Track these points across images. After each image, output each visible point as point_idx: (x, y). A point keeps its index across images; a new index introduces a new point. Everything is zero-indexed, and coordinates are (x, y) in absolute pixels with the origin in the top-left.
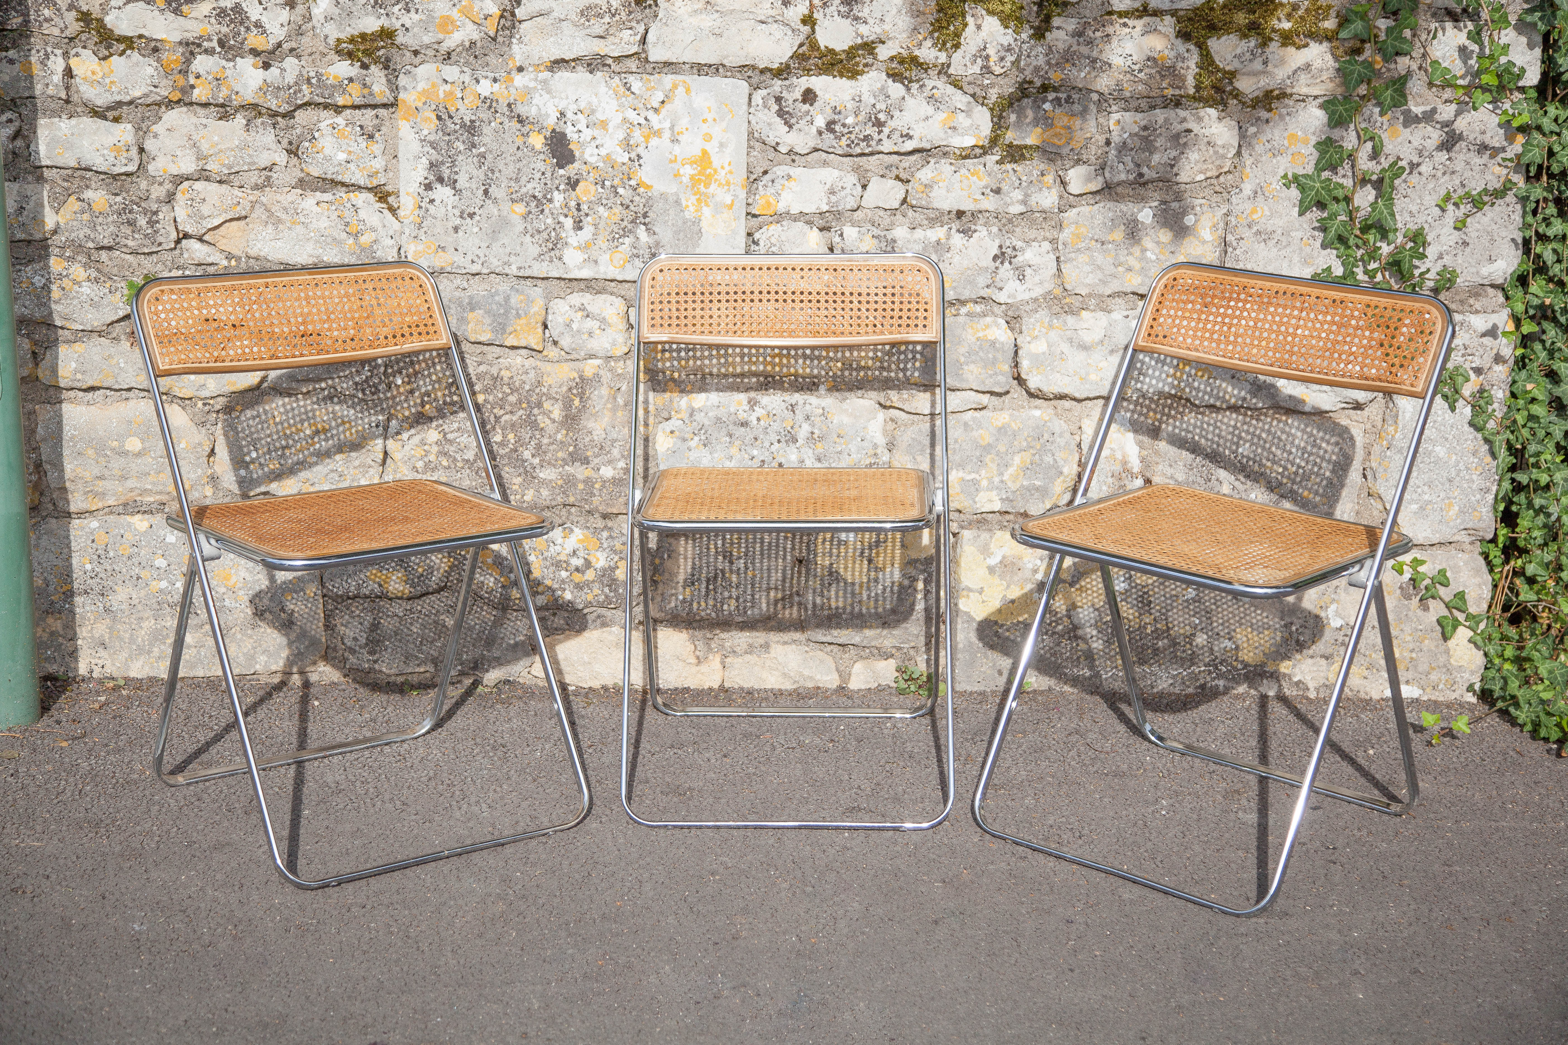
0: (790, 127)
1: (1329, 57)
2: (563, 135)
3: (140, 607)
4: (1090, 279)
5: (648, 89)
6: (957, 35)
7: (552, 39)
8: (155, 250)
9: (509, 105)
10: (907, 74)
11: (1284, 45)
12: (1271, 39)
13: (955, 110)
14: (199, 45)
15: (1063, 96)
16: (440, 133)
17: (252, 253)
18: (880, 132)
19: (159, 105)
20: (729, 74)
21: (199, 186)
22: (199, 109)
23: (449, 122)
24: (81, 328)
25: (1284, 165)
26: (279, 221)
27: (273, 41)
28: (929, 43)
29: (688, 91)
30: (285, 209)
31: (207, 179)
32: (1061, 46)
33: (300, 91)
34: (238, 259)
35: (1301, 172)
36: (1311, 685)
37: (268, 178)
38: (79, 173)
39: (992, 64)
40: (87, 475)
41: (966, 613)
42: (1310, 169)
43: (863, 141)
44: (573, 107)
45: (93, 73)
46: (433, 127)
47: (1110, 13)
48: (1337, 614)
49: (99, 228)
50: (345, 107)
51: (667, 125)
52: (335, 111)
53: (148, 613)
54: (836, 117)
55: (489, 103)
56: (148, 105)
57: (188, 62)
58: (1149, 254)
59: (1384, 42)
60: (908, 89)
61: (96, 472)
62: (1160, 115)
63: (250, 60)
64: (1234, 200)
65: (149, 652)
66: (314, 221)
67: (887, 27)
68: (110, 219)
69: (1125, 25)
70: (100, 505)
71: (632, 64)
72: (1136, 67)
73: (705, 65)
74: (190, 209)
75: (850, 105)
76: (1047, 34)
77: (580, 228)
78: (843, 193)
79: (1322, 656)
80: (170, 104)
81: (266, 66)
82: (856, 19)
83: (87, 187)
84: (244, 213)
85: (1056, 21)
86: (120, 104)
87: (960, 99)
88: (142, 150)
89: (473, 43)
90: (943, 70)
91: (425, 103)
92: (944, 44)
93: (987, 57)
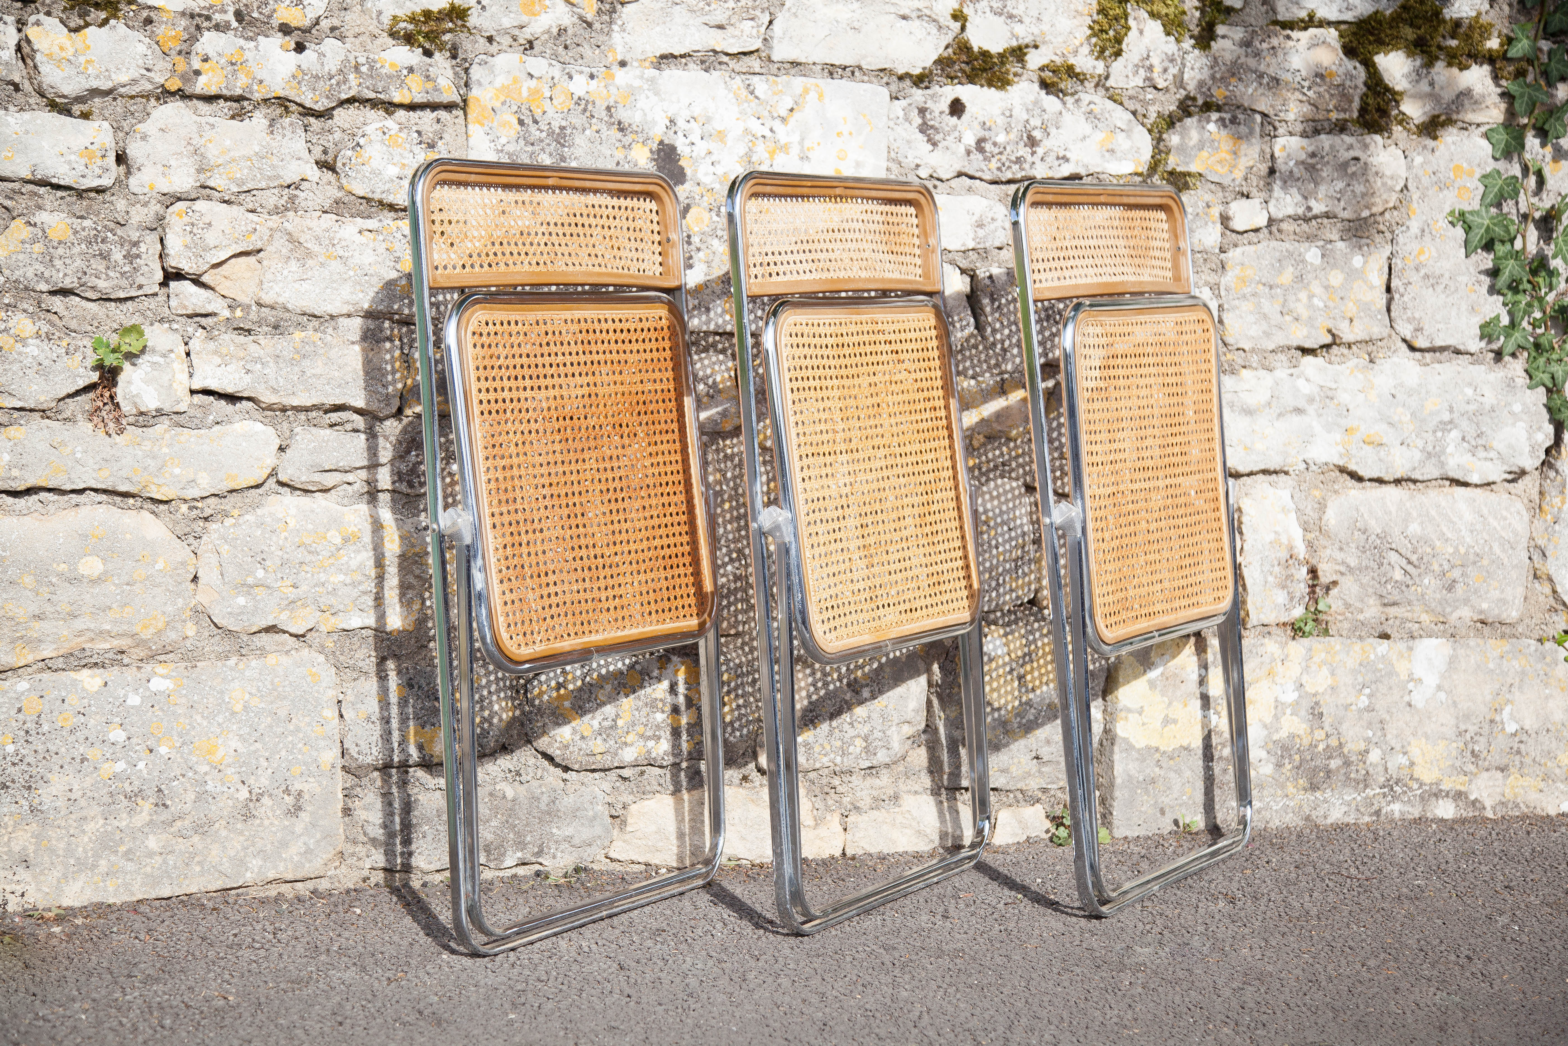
0: (935, 144)
1: (1489, 82)
2: (672, 149)
3: (83, 802)
4: (1255, 331)
5: (775, 94)
6: (1119, 41)
7: (658, 29)
8: (133, 293)
9: (608, 109)
10: (1062, 86)
11: (1450, 65)
12: (1437, 58)
13: (1116, 129)
14: (208, 18)
15: (1227, 116)
16: (522, 142)
17: (267, 299)
18: (1033, 153)
19: (147, 96)
20: (866, 78)
21: (200, 205)
22: (200, 104)
23: (533, 128)
24: (19, 404)
25: (1451, 201)
26: (309, 254)
27: (311, 15)
28: (1086, 49)
29: (821, 97)
30: (317, 238)
31: (209, 198)
32: (1228, 57)
33: (345, 81)
34: (246, 308)
35: (1467, 208)
36: (1488, 804)
37: (292, 199)
38: (31, 187)
39: (1155, 75)
40: (21, 614)
41: (1125, 740)
42: (1476, 205)
43: (1016, 163)
44: (685, 114)
45: (62, 49)
46: (513, 134)
47: (1276, 22)
48: (1512, 717)
49: (58, 263)
50: (401, 106)
51: (795, 138)
52: (387, 111)
53: (96, 810)
54: (987, 134)
55: (584, 104)
56: (132, 97)
57: (193, 39)
58: (1316, 301)
59: (1548, 65)
60: (1064, 103)
61: (34, 609)
62: (1325, 140)
63: (278, 39)
64: (1401, 239)
65: (94, 866)
66: (356, 254)
67: (1045, 27)
68: (76, 250)
69: (1288, 37)
70: (30, 659)
71: (754, 63)
72: (1306, 84)
73: (840, 67)
74: (188, 238)
75: (1001, 121)
76: (1213, 43)
77: (691, 267)
78: (992, 227)
79: (1497, 768)
80: (165, 94)
81: (300, 48)
82: (1011, 16)
83: (40, 208)
84: (259, 245)
85: (1221, 30)
86: (95, 92)
87: (1120, 116)
88: (121, 159)
89: (562, 31)
90: (1101, 82)
91: (504, 103)
92: (1102, 51)
93: (1151, 68)
